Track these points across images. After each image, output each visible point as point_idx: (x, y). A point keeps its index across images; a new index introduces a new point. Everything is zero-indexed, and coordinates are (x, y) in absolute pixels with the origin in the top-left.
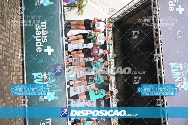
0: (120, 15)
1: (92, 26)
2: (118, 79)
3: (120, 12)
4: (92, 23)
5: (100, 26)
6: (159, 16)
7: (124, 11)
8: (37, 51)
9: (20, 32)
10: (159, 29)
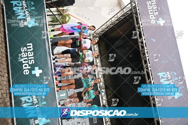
0: (104, 30)
1: (78, 44)
2: (107, 91)
3: (103, 27)
4: (78, 41)
5: (86, 43)
6: (142, 30)
7: (107, 26)
8: (25, 74)
9: (4, 55)
10: (144, 42)
